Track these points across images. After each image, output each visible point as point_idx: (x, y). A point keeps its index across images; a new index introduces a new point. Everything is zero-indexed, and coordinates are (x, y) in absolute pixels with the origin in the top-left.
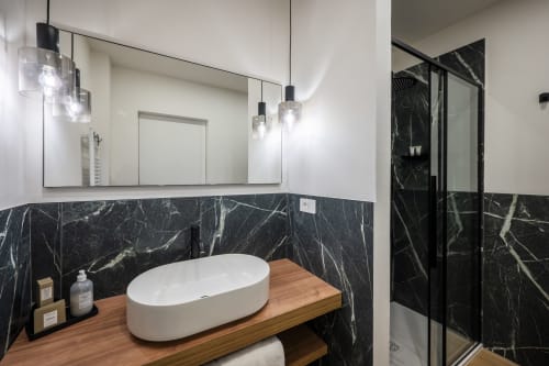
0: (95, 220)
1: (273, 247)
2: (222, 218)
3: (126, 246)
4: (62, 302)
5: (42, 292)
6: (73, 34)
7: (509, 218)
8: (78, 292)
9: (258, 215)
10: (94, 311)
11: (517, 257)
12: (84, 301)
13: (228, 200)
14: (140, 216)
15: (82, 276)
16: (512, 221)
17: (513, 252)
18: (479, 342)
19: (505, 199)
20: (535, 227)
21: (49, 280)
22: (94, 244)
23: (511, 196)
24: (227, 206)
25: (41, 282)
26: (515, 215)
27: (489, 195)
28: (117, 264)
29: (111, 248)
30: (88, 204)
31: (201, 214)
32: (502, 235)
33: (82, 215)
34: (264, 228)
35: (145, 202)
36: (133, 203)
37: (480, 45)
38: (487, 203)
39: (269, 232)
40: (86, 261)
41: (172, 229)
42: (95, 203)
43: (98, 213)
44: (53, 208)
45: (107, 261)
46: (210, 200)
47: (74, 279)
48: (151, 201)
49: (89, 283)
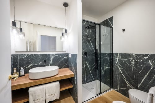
0: (25, 58)
1: (64, 65)
2: (52, 58)
3: (31, 63)
4: (18, 73)
5: (14, 70)
6: (21, 22)
7: (118, 58)
8: (21, 71)
9: (60, 58)
10: (24, 75)
11: (119, 68)
12: (22, 73)
13: (53, 55)
14: (34, 58)
15: (22, 68)
16: (118, 59)
17: (118, 67)
18: (112, 88)
19: (117, 54)
20: (122, 61)
21: (16, 69)
22: (25, 63)
23: (118, 53)
24: (53, 56)
25: (14, 69)
26: (119, 58)
27: (114, 53)
28: (29, 67)
29: (28, 64)
30: (23, 55)
31: (47, 57)
32: (117, 63)
33: (22, 57)
34: (62, 61)
35: (35, 55)
36: (32, 55)
37: (112, 17)
38: (114, 55)
39: (63, 62)
40: (23, 66)
41: (41, 60)
42: (25, 55)
43: (25, 57)
44: (17, 55)
45: (27, 66)
46: (49, 55)
47: (20, 69)
48: (36, 54)
49: (23, 70)
